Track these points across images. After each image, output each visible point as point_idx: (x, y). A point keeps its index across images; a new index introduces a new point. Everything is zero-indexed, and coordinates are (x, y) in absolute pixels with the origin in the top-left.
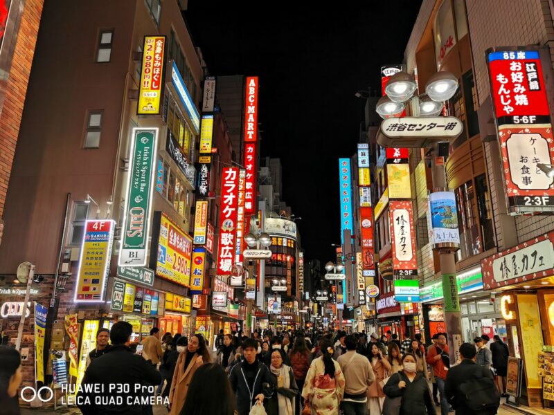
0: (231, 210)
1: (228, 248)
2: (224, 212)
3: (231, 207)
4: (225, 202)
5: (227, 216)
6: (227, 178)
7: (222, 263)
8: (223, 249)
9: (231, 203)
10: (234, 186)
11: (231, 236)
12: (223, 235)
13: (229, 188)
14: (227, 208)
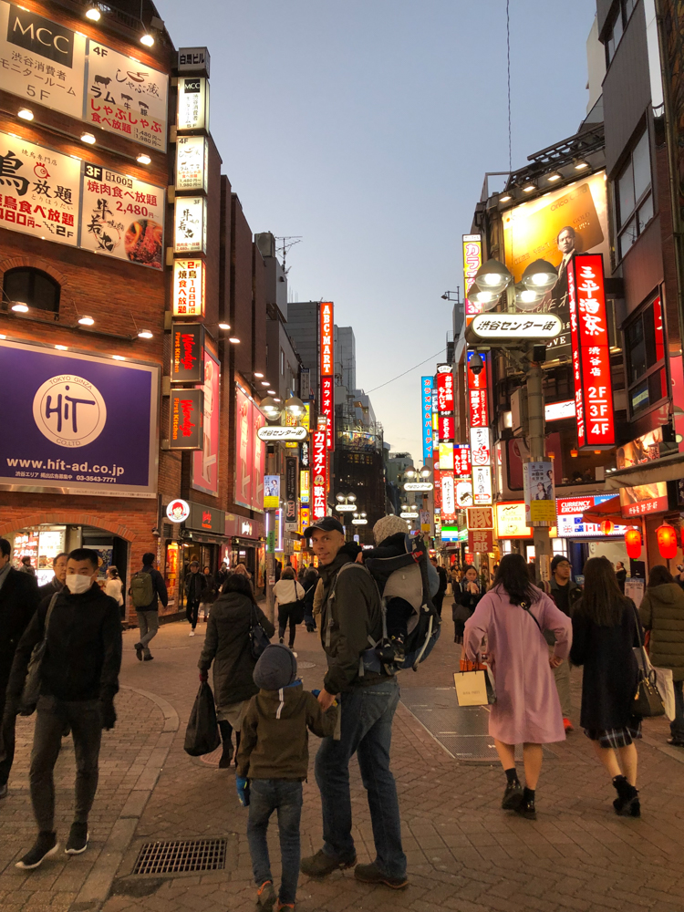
0: (321, 467)
1: (320, 499)
2: (316, 469)
3: (321, 465)
4: (316, 461)
5: (318, 472)
6: (316, 441)
7: (316, 510)
8: (316, 499)
9: (321, 462)
10: (322, 447)
11: (322, 489)
12: (316, 488)
13: (319, 449)
14: (318, 466)
